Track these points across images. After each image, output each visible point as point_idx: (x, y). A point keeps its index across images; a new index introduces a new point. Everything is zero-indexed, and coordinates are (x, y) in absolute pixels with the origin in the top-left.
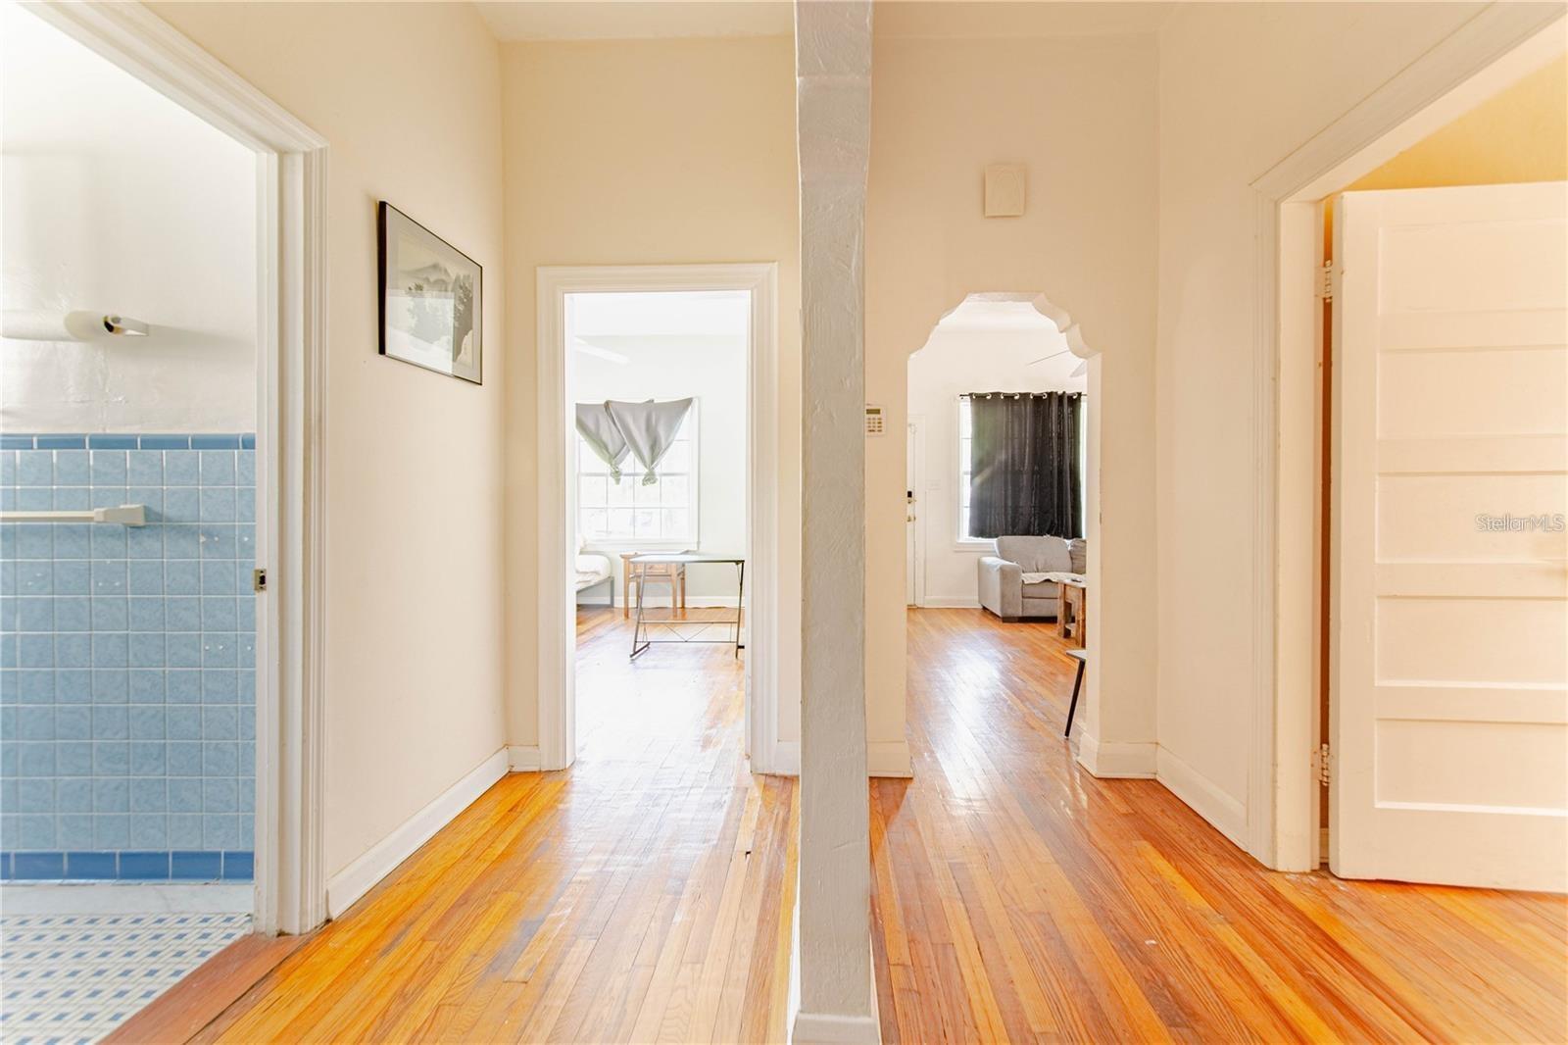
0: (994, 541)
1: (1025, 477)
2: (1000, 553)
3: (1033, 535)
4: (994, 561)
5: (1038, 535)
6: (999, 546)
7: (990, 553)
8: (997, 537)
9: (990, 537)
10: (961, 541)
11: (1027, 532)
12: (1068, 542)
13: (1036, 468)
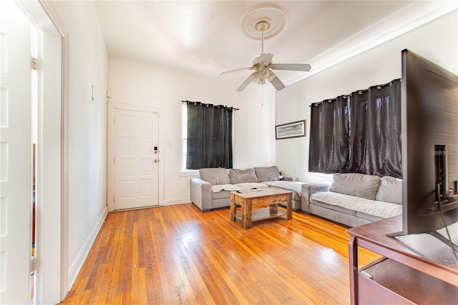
0: (198, 171)
1: (211, 142)
2: (201, 177)
3: (214, 168)
4: (198, 181)
5: (216, 167)
6: (200, 173)
7: (195, 177)
8: (199, 169)
9: (196, 169)
10: (182, 172)
11: (211, 167)
12: (228, 170)
13: (215, 138)
